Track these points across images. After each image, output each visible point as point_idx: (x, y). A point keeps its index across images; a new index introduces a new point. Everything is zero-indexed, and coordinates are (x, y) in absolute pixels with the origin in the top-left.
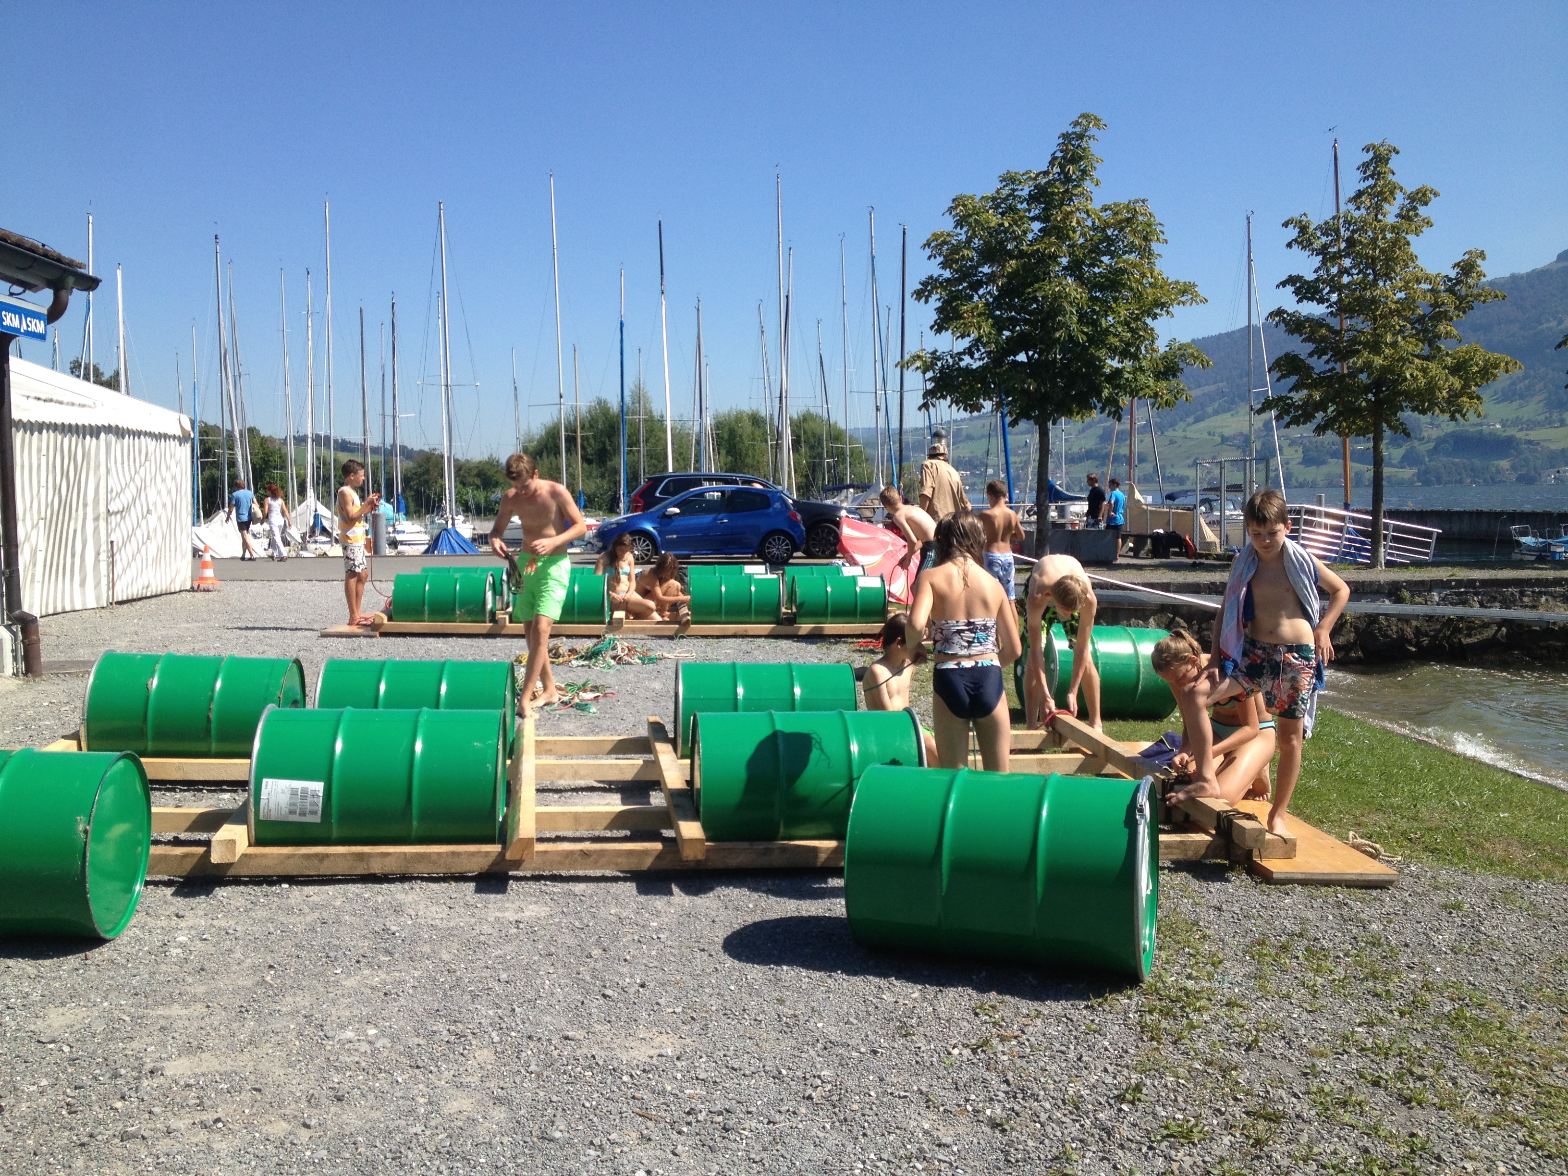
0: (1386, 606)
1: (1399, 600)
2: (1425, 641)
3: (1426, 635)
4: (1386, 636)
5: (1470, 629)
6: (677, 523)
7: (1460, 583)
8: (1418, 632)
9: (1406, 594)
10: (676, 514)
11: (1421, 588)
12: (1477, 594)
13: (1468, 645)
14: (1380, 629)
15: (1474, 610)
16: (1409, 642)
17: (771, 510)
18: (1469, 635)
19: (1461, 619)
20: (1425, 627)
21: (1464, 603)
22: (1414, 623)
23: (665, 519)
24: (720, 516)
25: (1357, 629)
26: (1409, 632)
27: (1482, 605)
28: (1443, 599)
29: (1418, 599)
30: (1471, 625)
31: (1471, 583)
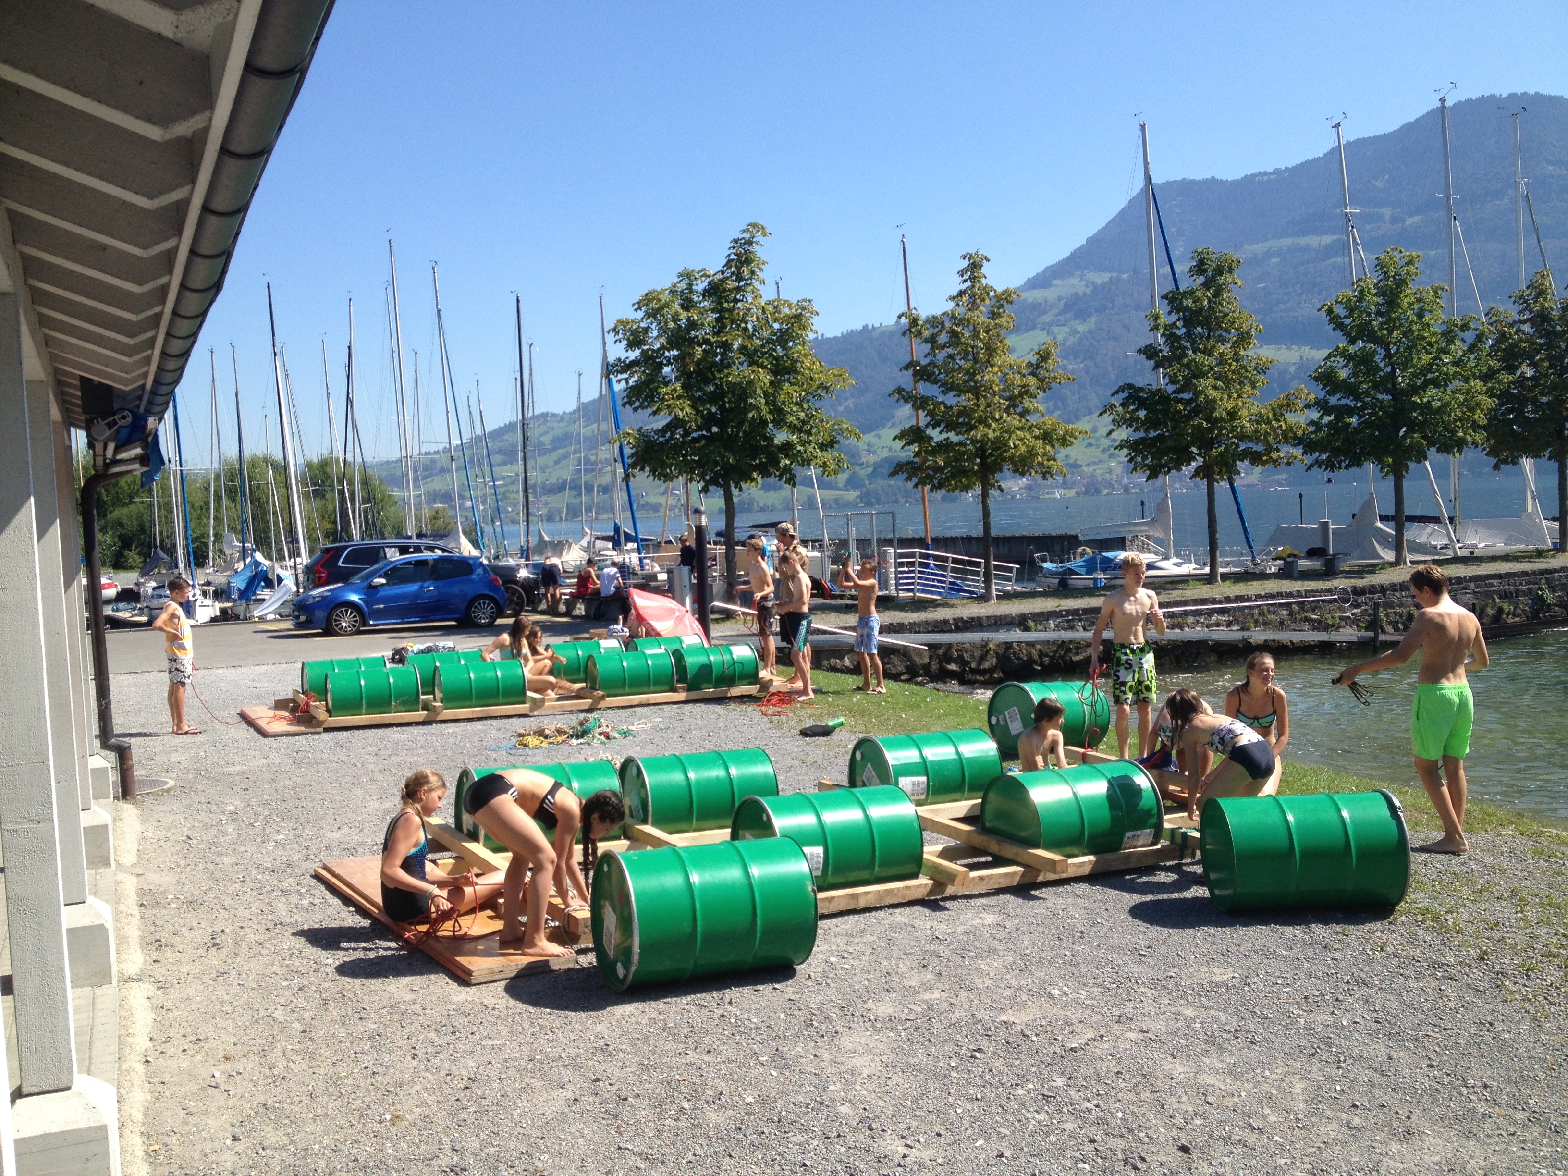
0: (1016, 635)
1: (1027, 629)
2: (1047, 660)
3: (1047, 656)
4: (1019, 658)
5: (1078, 648)
6: (383, 593)
7: (1068, 612)
8: (1041, 654)
9: (1031, 624)
10: (383, 585)
11: (1042, 617)
12: (1080, 620)
13: (1077, 661)
14: (1014, 653)
15: (1080, 634)
16: (1035, 662)
17: (474, 576)
18: (1077, 654)
19: (1071, 642)
20: (1046, 650)
21: (1072, 628)
22: (1038, 647)
23: (371, 590)
24: (426, 584)
25: (997, 653)
26: (1035, 655)
27: (1085, 629)
28: (1057, 626)
29: (1040, 627)
30: (1079, 646)
31: (1075, 612)
